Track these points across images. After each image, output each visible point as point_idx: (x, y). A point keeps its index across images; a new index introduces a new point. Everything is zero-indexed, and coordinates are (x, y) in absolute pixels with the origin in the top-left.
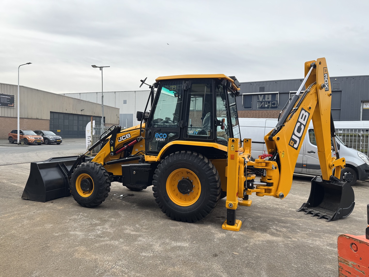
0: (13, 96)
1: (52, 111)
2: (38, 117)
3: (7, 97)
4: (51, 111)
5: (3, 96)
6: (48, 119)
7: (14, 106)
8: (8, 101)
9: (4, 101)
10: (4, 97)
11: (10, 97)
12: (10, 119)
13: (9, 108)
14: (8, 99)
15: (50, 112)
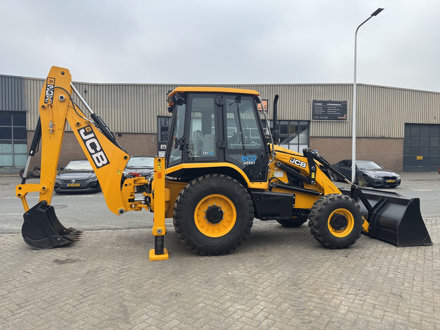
0: (346, 102)
1: (408, 122)
2: (384, 135)
3: (336, 105)
4: (406, 122)
5: (331, 104)
6: (401, 137)
7: (346, 119)
8: (338, 112)
9: (331, 112)
10: (333, 105)
11: (340, 105)
12: (341, 139)
13: (339, 122)
14: (337, 107)
15: (405, 124)
